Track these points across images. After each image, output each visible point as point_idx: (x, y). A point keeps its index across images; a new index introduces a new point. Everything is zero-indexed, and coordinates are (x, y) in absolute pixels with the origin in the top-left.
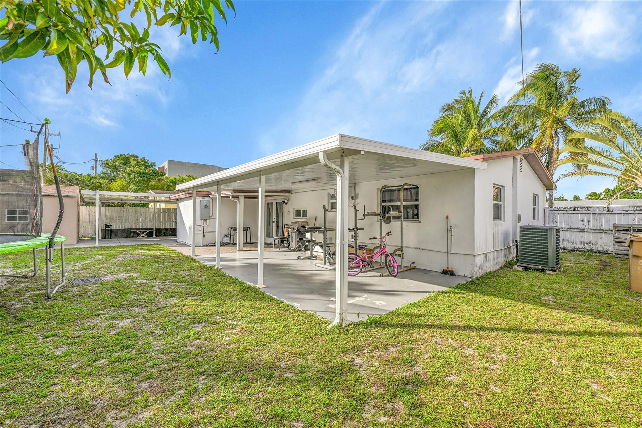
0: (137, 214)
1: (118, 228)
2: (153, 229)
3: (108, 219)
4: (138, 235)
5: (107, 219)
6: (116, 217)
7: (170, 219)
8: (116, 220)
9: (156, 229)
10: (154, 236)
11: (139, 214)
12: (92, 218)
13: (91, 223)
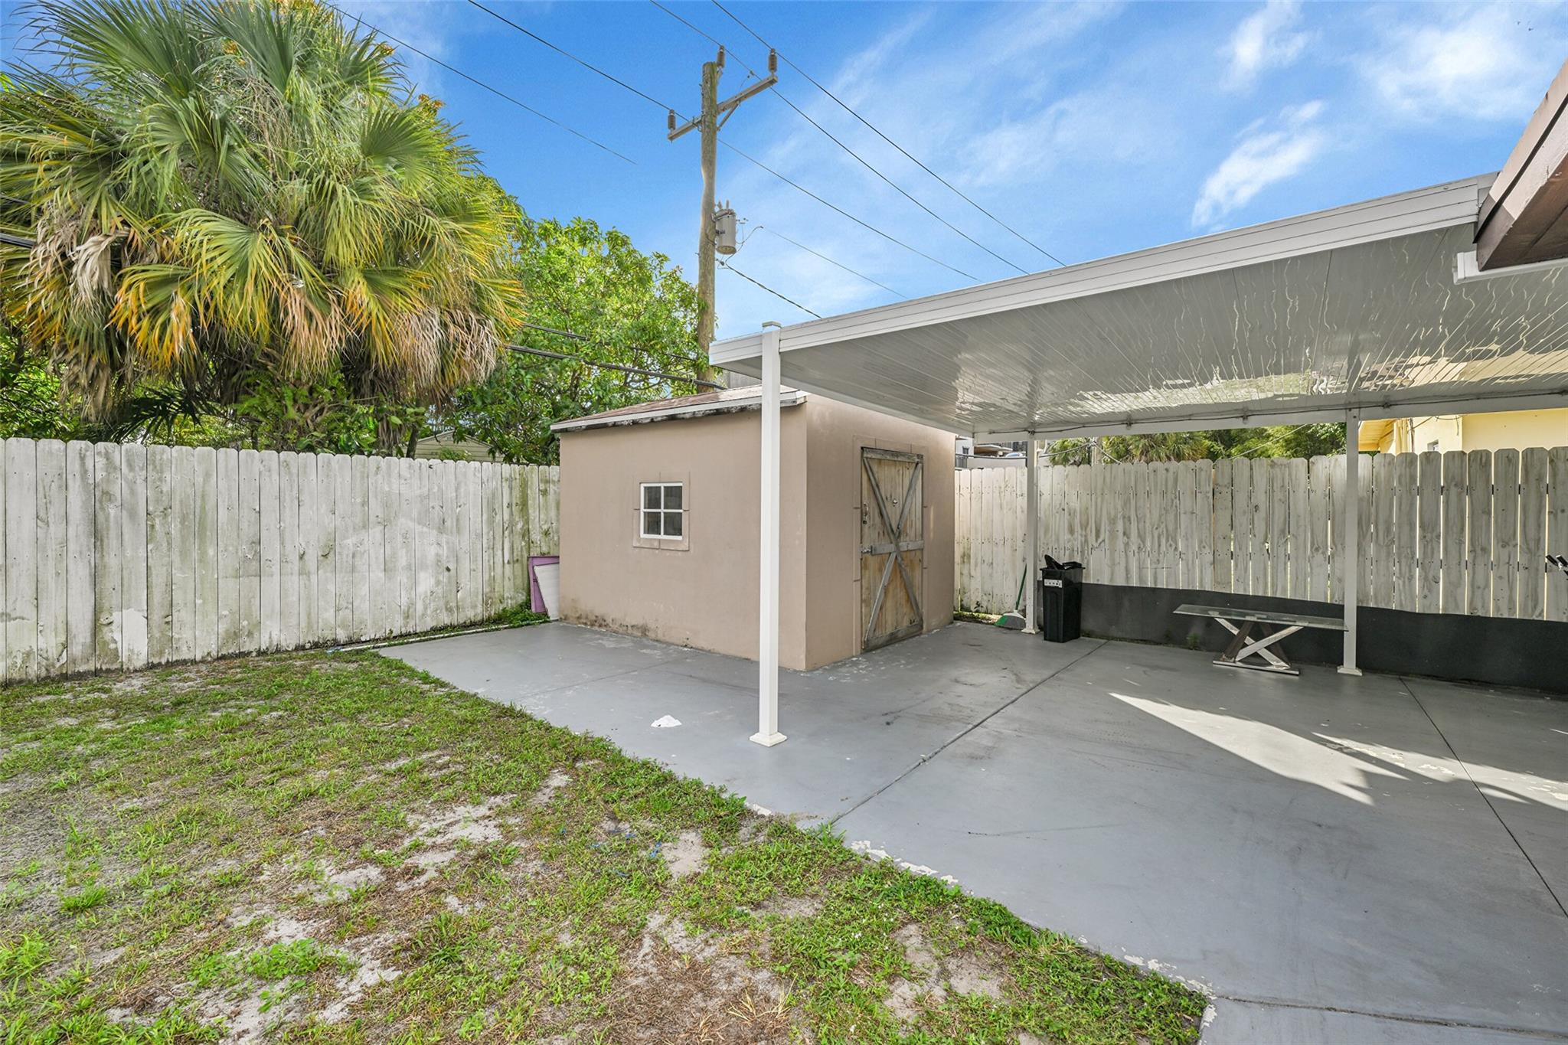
0: (1224, 499)
1: (1120, 582)
2: (1337, 611)
3: (1077, 528)
4: (1227, 645)
5: (1072, 531)
6: (1113, 522)
7: (1506, 542)
8: (1113, 534)
9: (1361, 610)
10: (1349, 666)
11: (1241, 499)
12: (1012, 519)
13: (1008, 543)
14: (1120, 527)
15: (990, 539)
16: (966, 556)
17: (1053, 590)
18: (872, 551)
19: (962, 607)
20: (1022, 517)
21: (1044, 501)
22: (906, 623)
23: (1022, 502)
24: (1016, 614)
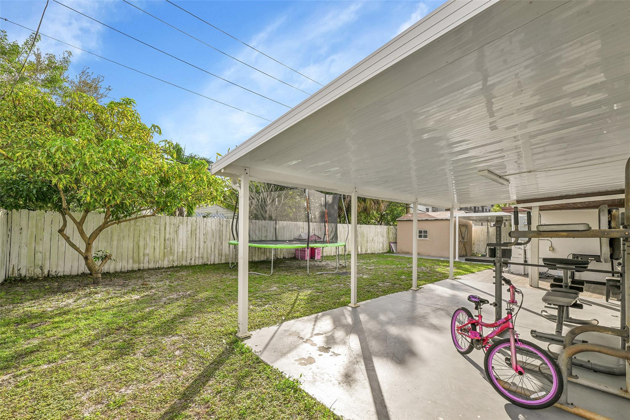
12: (483, 237)
13: (483, 241)
14: (505, 238)
15: (479, 241)
16: (474, 244)
17: (492, 249)
18: (460, 241)
19: (473, 254)
20: (486, 236)
21: (490, 234)
22: (465, 254)
23: (486, 234)
24: (485, 254)
